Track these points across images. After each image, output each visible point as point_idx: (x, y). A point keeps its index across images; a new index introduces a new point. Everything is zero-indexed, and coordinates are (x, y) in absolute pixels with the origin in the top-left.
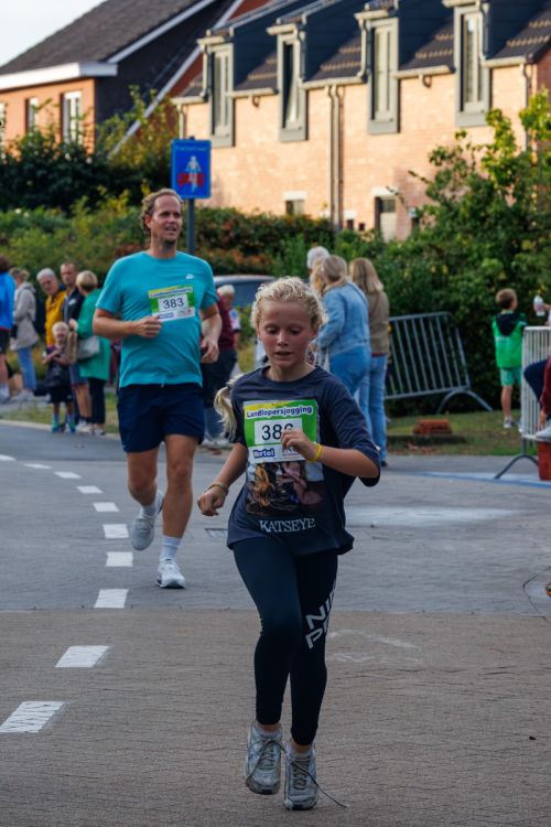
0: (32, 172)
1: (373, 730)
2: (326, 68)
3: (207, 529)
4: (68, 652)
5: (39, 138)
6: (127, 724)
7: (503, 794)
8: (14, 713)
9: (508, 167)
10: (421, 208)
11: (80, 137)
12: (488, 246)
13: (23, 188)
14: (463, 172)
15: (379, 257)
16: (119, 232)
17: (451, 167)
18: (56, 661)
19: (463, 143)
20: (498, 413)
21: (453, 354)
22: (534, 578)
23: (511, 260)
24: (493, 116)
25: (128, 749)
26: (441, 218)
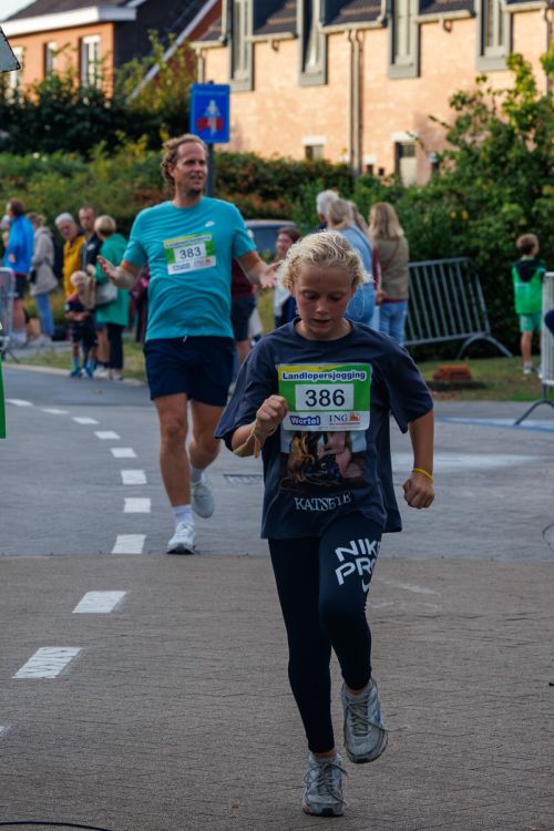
0: (50, 116)
1: (391, 676)
2: (346, 12)
3: (225, 476)
4: (85, 597)
5: (57, 83)
6: (145, 670)
7: (522, 741)
8: (31, 659)
9: (528, 112)
10: (441, 153)
11: (99, 81)
12: (508, 190)
13: (41, 132)
14: (483, 117)
15: (399, 202)
16: (137, 176)
17: (471, 112)
18: (73, 609)
19: (484, 87)
20: (518, 358)
21: (473, 300)
22: (552, 525)
23: (532, 205)
24: (513, 60)
25: (145, 694)
26: (461, 163)
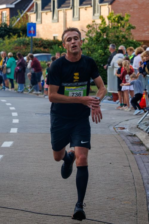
2: (62, 6)
3: (36, 114)
4: (4, 143)
6: (18, 160)
7: (104, 177)
9: (104, 29)
10: (84, 38)
11: (6, 21)
12: (100, 47)
14: (94, 30)
16: (15, 43)
17: (91, 29)
18: (1, 145)
19: (94, 23)
22: (111, 125)
23: (105, 50)
24: (101, 17)
25: (18, 166)
26: (89, 41)
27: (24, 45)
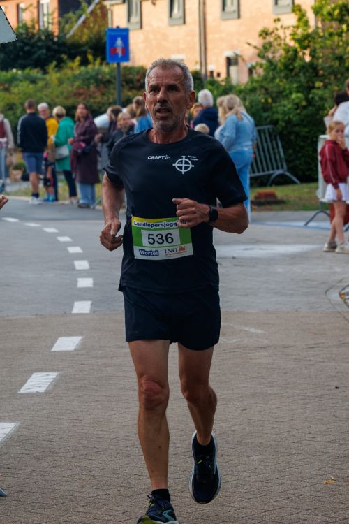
0: (22, 48)
1: (242, 385)
4: (58, 341)
5: (25, 27)
6: (96, 385)
7: (322, 424)
8: (29, 380)
9: (305, 39)
10: (254, 64)
11: (50, 25)
12: (295, 85)
13: (17, 57)
14: (279, 42)
16: (74, 81)
17: (272, 39)
18: (52, 348)
19: (279, 25)
20: (304, 185)
21: (276, 150)
22: (331, 288)
23: (309, 93)
24: (296, 9)
25: (97, 401)
26: (267, 70)
27: (97, 86)
